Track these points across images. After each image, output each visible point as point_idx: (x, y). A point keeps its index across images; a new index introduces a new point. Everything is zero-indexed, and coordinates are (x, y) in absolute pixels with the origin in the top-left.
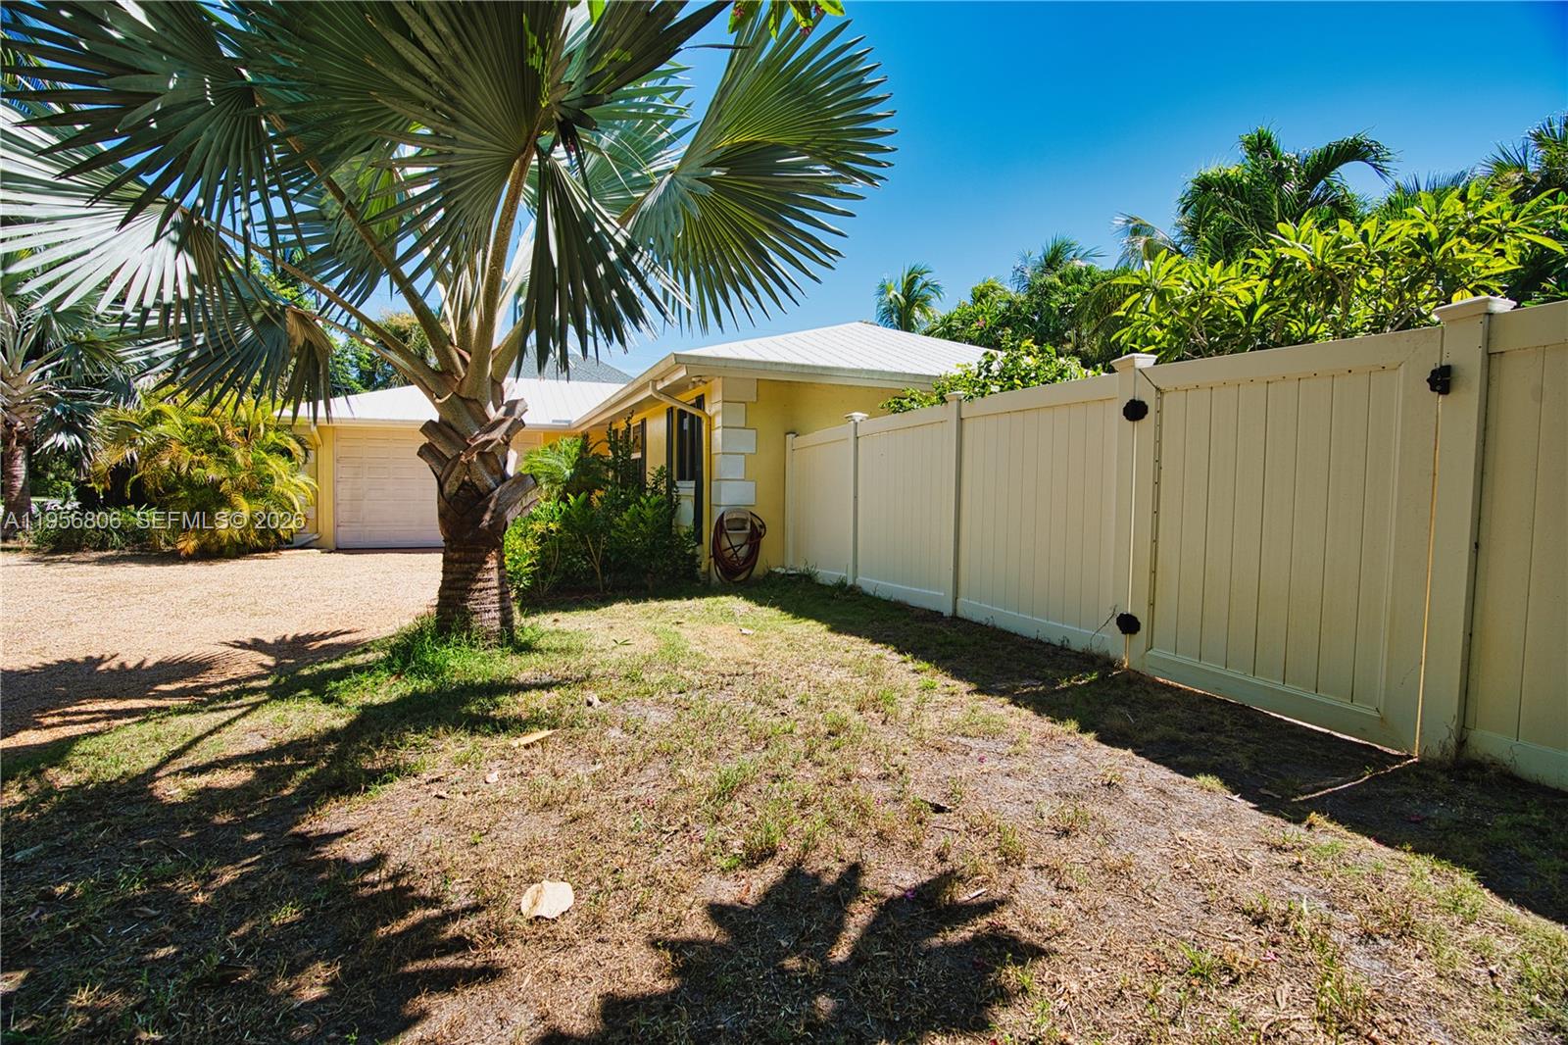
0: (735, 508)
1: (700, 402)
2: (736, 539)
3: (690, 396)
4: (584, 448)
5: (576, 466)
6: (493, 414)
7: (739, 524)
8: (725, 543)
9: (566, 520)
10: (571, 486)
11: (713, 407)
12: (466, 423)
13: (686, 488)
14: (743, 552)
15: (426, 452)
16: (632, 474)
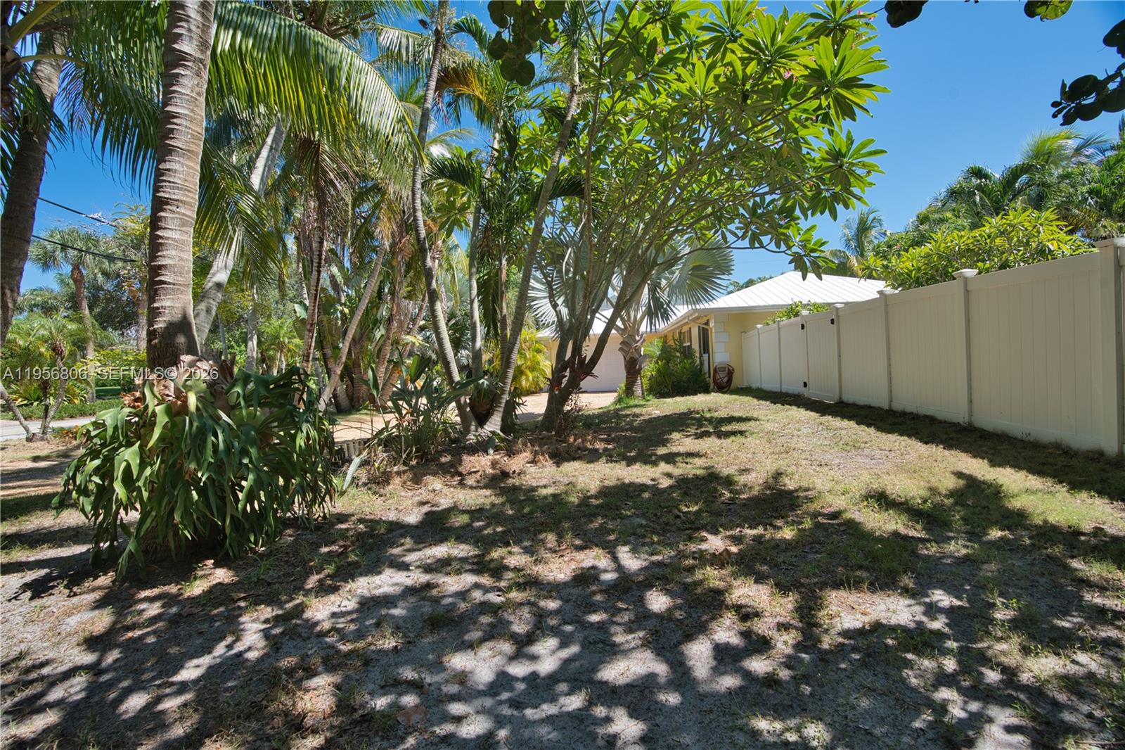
0: (721, 363)
1: (707, 323)
2: (722, 375)
3: (704, 320)
4: (665, 342)
5: (662, 350)
6: (637, 338)
7: (723, 369)
8: (718, 377)
9: (658, 371)
10: (660, 358)
11: (712, 324)
12: (631, 341)
13: (705, 357)
14: (725, 380)
15: (621, 349)
16: (687, 353)
